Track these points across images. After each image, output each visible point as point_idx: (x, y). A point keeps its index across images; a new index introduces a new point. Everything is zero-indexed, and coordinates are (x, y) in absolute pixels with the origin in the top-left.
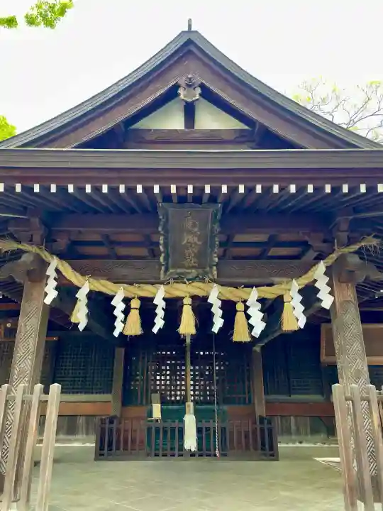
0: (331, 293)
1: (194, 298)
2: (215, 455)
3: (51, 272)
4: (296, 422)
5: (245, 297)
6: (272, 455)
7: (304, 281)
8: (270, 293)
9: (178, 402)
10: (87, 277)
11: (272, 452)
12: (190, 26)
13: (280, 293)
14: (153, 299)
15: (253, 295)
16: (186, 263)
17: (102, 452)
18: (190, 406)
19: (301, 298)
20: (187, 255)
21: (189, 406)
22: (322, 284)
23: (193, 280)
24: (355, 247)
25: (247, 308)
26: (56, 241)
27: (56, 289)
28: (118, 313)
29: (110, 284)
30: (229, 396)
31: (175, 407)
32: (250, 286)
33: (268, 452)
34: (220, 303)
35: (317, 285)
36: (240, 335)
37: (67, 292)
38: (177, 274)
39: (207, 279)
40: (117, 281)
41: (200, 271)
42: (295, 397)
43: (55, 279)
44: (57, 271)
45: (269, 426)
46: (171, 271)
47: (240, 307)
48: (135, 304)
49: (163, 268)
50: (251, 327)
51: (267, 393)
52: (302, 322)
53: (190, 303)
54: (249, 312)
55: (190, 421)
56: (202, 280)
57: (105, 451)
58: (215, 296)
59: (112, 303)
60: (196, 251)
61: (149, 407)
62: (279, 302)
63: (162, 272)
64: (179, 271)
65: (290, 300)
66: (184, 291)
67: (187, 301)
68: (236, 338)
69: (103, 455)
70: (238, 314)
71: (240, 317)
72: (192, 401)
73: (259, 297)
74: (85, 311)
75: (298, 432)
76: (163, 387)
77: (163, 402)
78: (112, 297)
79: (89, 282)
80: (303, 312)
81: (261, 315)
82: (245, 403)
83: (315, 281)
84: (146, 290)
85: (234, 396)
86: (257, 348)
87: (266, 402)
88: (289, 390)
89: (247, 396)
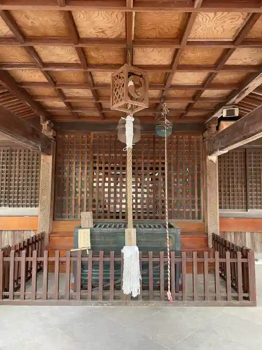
2: (166, 298)
4: (252, 238)
6: (247, 298)
11: (246, 295)
17: (6, 293)
21: (130, 234)
33: (241, 294)
45: (245, 260)
55: (131, 254)
57: (10, 293)
69: (7, 297)
82: (194, 218)
85: (182, 210)
86: (214, 158)
87: (220, 217)
88: (246, 203)
89: (197, 210)
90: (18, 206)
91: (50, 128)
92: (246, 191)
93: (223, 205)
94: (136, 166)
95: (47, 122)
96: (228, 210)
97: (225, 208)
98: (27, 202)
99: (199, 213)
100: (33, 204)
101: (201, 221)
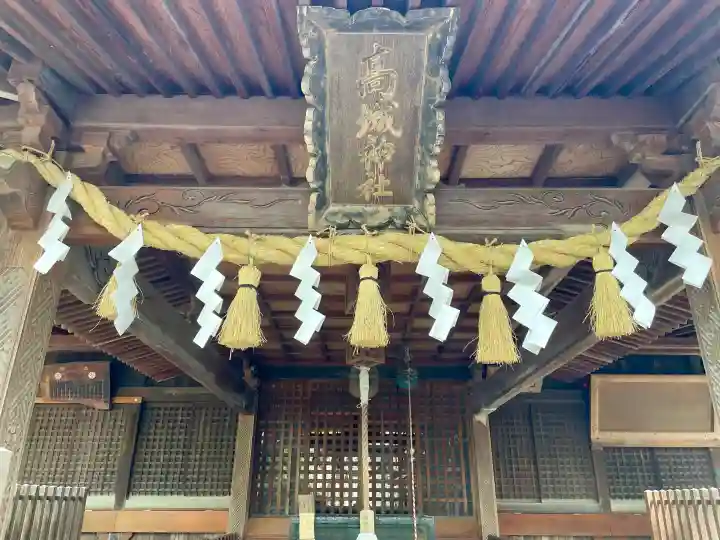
1: (385, 269)
3: (57, 205)
5: (502, 263)
7: (640, 225)
8: (563, 253)
9: (345, 511)
10: (139, 217)
15: (521, 260)
16: (365, 190)
18: (367, 517)
19: (637, 262)
20: (368, 167)
22: (680, 234)
23: (381, 228)
25: (507, 286)
26: (81, 150)
27: (67, 240)
28: (208, 294)
29: (190, 232)
30: (434, 500)
31: (339, 519)
32: (514, 240)
35: (666, 236)
38: (346, 215)
39: (413, 226)
41: (398, 209)
42: (548, 503)
43: (65, 220)
44: (72, 203)
46: (332, 208)
47: (490, 284)
48: (249, 276)
49: (314, 197)
50: (520, 331)
51: (500, 496)
52: (646, 314)
53: (376, 277)
56: (404, 228)
58: (433, 260)
59: (193, 273)
60: (388, 158)
61: (293, 519)
62: (583, 273)
63: (312, 207)
64: (350, 208)
65: (610, 266)
66: (360, 250)
67: (368, 271)
68: (483, 355)
70: (488, 300)
71: (491, 307)
72: (371, 509)
73: (534, 262)
74: (133, 291)
76: (319, 485)
77: (320, 509)
79: (144, 228)
80: (645, 292)
81: (544, 301)
82: (462, 513)
83: (663, 228)
84: (270, 249)
85: (443, 500)
86: (482, 418)
87: (499, 512)
88: (539, 490)
89: (465, 501)
90: (198, 494)
91: (255, 375)
92: (536, 470)
93: (504, 493)
94: (374, 431)
95: (253, 369)
96: (512, 500)
97: (508, 497)
98: (212, 487)
99: (470, 504)
100: (220, 490)
101: (473, 518)
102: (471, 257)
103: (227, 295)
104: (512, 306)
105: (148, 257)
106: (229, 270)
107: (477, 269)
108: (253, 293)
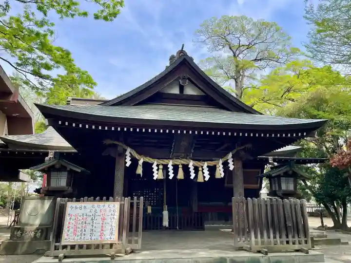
0: (233, 165)
1: (183, 165)
2: (176, 229)
3: (128, 153)
4: (211, 215)
5: (202, 165)
6: (202, 228)
7: (224, 159)
8: (212, 164)
10: (142, 156)
12: (182, 48)
13: (215, 164)
14: (168, 165)
15: (206, 165)
16: (180, 151)
19: (223, 166)
20: (181, 149)
21: (165, 207)
22: (230, 161)
23: (183, 158)
24: (243, 147)
25: (203, 169)
27: (130, 160)
28: (155, 170)
29: (151, 159)
32: (204, 161)
33: (200, 227)
34: (193, 168)
35: (228, 161)
36: (200, 179)
37: (135, 162)
38: (177, 155)
39: (188, 158)
40: (153, 158)
41: (186, 154)
43: (130, 157)
44: (130, 153)
45: (201, 216)
46: (175, 154)
47: (200, 169)
48: (161, 167)
49: (172, 153)
50: (204, 177)
52: (223, 175)
54: (204, 171)
55: (166, 213)
56: (186, 158)
58: (191, 165)
59: (152, 167)
60: (185, 148)
63: (171, 155)
65: (219, 167)
66: (179, 162)
67: (180, 166)
68: (198, 181)
70: (200, 172)
71: (200, 173)
75: (212, 219)
78: (153, 164)
79: (143, 158)
81: (208, 172)
83: (228, 160)
84: (165, 162)
93: (199, 201)
102: (198, 164)
103: (158, 170)
104: (203, 173)
105: (144, 163)
106: (158, 166)
107: (198, 166)
108: (161, 170)
